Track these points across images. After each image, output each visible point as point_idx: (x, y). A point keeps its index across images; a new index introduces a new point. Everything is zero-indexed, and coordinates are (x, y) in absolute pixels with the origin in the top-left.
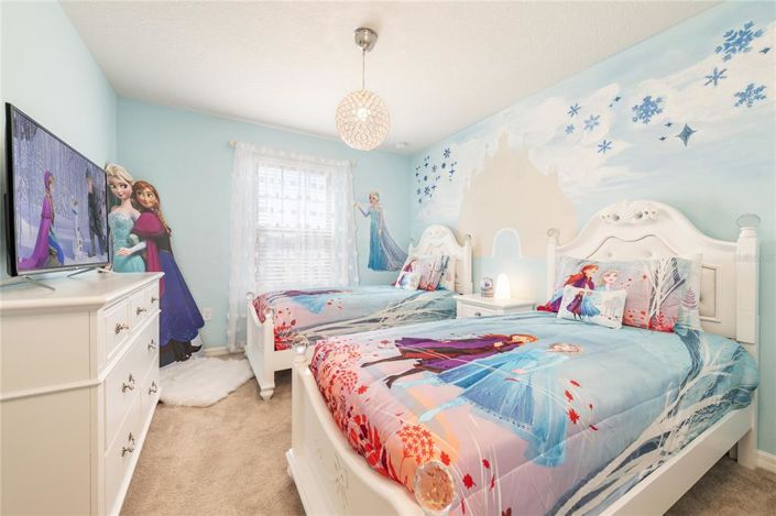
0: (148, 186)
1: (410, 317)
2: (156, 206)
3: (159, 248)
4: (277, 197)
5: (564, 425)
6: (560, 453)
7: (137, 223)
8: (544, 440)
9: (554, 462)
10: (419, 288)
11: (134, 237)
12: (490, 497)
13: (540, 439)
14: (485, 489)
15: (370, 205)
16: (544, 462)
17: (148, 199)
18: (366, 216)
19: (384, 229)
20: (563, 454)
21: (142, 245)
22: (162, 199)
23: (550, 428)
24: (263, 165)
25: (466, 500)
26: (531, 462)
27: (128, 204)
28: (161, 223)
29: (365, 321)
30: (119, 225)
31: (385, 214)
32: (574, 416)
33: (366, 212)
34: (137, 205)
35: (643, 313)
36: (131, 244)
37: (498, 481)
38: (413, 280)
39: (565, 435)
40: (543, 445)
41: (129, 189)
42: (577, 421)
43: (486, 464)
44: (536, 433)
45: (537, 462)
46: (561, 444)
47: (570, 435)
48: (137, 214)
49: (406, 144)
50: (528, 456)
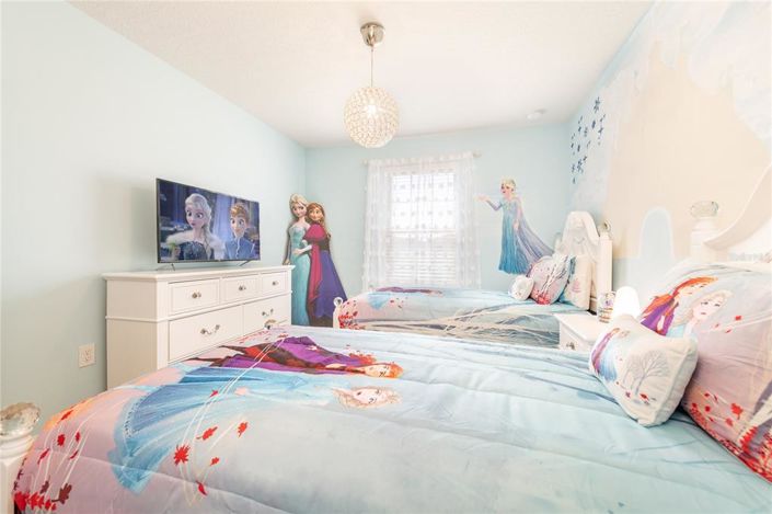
0: (317, 205)
1: (487, 331)
2: (322, 220)
3: (320, 249)
4: (408, 201)
5: (160, 456)
6: (139, 479)
7: (307, 232)
8: (131, 455)
9: (128, 484)
10: (530, 297)
11: (304, 241)
12: (65, 463)
13: (129, 451)
14: (66, 455)
15: (502, 196)
16: (119, 475)
17: (316, 215)
18: (496, 209)
19: (522, 222)
20: (142, 482)
21: (309, 247)
22: (326, 214)
23: (145, 446)
24: (395, 174)
25: (51, 452)
26: (108, 464)
27: (303, 220)
28: (324, 231)
29: (426, 326)
30: (295, 234)
31: (523, 204)
32: (181, 455)
33: (497, 205)
34: (309, 220)
35: (737, 410)
36: (302, 246)
37: (78, 457)
38: (520, 287)
39: (157, 466)
40: (128, 459)
41: (305, 210)
42: (181, 463)
43: (78, 437)
44: (129, 442)
45: (114, 470)
46: (147, 473)
47: (161, 470)
48: (308, 226)
49: (542, 111)
50: (110, 457)
